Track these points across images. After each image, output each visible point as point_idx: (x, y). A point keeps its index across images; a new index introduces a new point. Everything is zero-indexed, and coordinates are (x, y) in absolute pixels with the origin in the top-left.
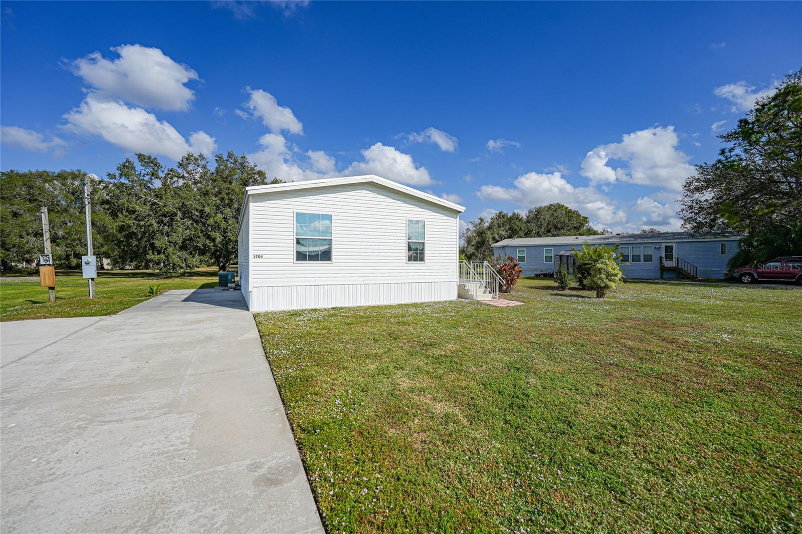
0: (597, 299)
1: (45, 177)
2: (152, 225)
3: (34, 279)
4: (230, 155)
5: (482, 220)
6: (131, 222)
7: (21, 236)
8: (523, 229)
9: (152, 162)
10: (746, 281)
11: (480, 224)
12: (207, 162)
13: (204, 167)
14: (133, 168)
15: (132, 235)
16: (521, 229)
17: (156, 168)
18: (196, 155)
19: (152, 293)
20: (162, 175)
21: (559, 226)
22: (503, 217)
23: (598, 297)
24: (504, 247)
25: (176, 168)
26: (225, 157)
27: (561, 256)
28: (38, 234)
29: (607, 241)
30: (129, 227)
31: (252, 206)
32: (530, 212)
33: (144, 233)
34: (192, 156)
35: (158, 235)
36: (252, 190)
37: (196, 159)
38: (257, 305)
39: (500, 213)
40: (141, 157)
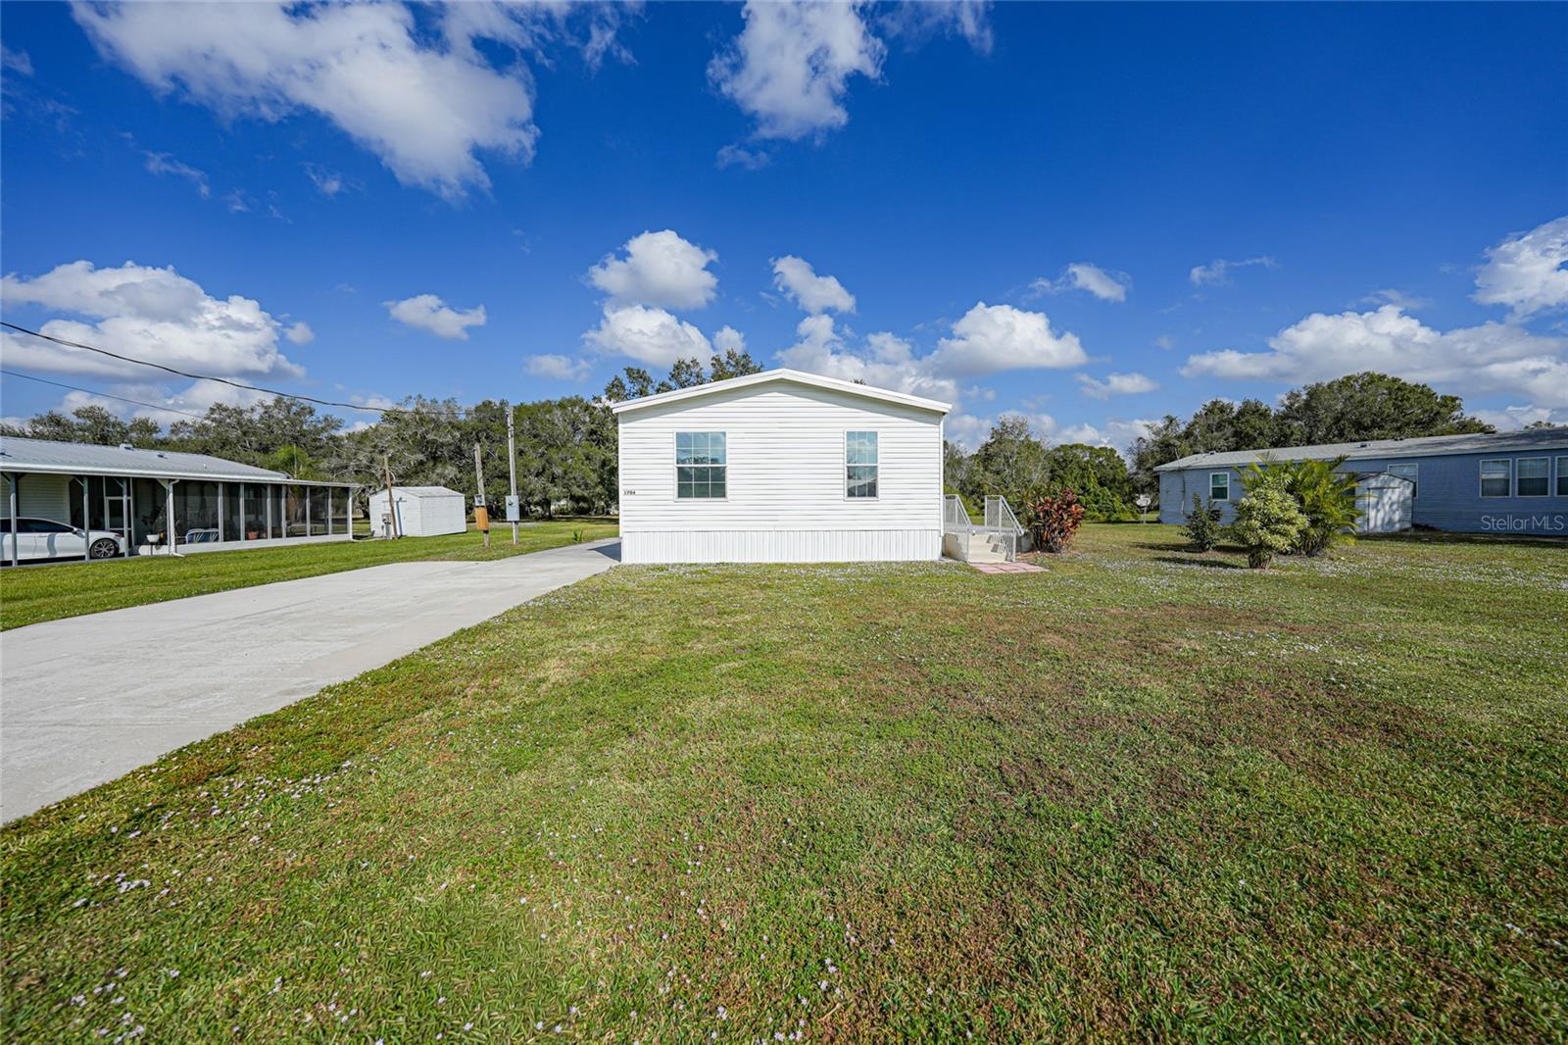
0: (1249, 571)
1: (547, 407)
5: (1171, 420)
8: (1266, 431)
9: (641, 377)
11: (1167, 428)
12: (701, 369)
14: (623, 387)
16: (1261, 434)
17: (645, 384)
18: (688, 362)
19: (576, 540)
21: (1367, 421)
22: (1222, 410)
23: (1251, 566)
24: (1180, 470)
25: (667, 381)
29: (1445, 448)
31: (623, 428)
32: (1294, 396)
34: (683, 362)
37: (688, 366)
38: (628, 557)
39: (1215, 404)
40: (629, 371)
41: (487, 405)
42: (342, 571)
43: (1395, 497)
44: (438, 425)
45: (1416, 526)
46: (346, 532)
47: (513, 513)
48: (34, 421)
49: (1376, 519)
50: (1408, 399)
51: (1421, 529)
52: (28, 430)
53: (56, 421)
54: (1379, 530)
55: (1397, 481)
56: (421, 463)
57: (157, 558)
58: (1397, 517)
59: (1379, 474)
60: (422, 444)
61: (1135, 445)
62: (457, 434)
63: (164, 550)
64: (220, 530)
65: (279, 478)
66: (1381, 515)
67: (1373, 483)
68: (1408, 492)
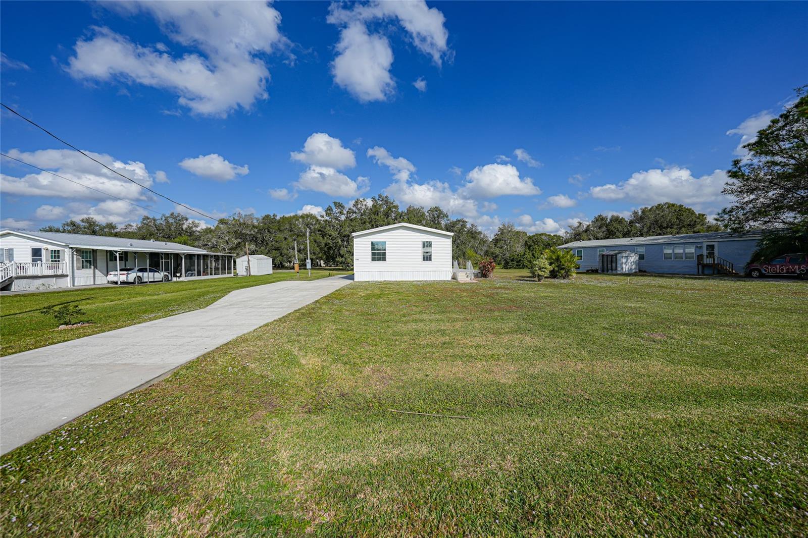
2: (338, 242)
3: (292, 271)
4: (380, 196)
6: (330, 241)
7: (288, 250)
9: (340, 206)
10: (755, 276)
13: (365, 205)
14: (332, 210)
15: (330, 248)
17: (342, 209)
18: (361, 200)
19: (330, 275)
20: (345, 212)
22: (602, 219)
25: (352, 208)
26: (377, 198)
27: (603, 255)
28: (293, 249)
30: (329, 244)
31: (355, 240)
33: (336, 246)
35: (342, 247)
36: (354, 234)
37: (361, 202)
38: (356, 279)
39: (600, 216)
40: (335, 203)
41: (267, 216)
42: (253, 286)
43: (632, 260)
44: (247, 226)
45: (640, 271)
46: (231, 273)
47: (309, 266)
48: (64, 224)
49: (626, 268)
50: (683, 215)
51: (641, 272)
52: (61, 229)
53: (73, 224)
54: (627, 272)
55: (633, 254)
56: (240, 243)
57: (181, 282)
58: (633, 267)
59: (626, 251)
60: (238, 235)
61: (565, 235)
62: (256, 230)
63: (181, 279)
64: (196, 272)
65: (204, 252)
66: (627, 267)
67: (624, 255)
68: (637, 258)
